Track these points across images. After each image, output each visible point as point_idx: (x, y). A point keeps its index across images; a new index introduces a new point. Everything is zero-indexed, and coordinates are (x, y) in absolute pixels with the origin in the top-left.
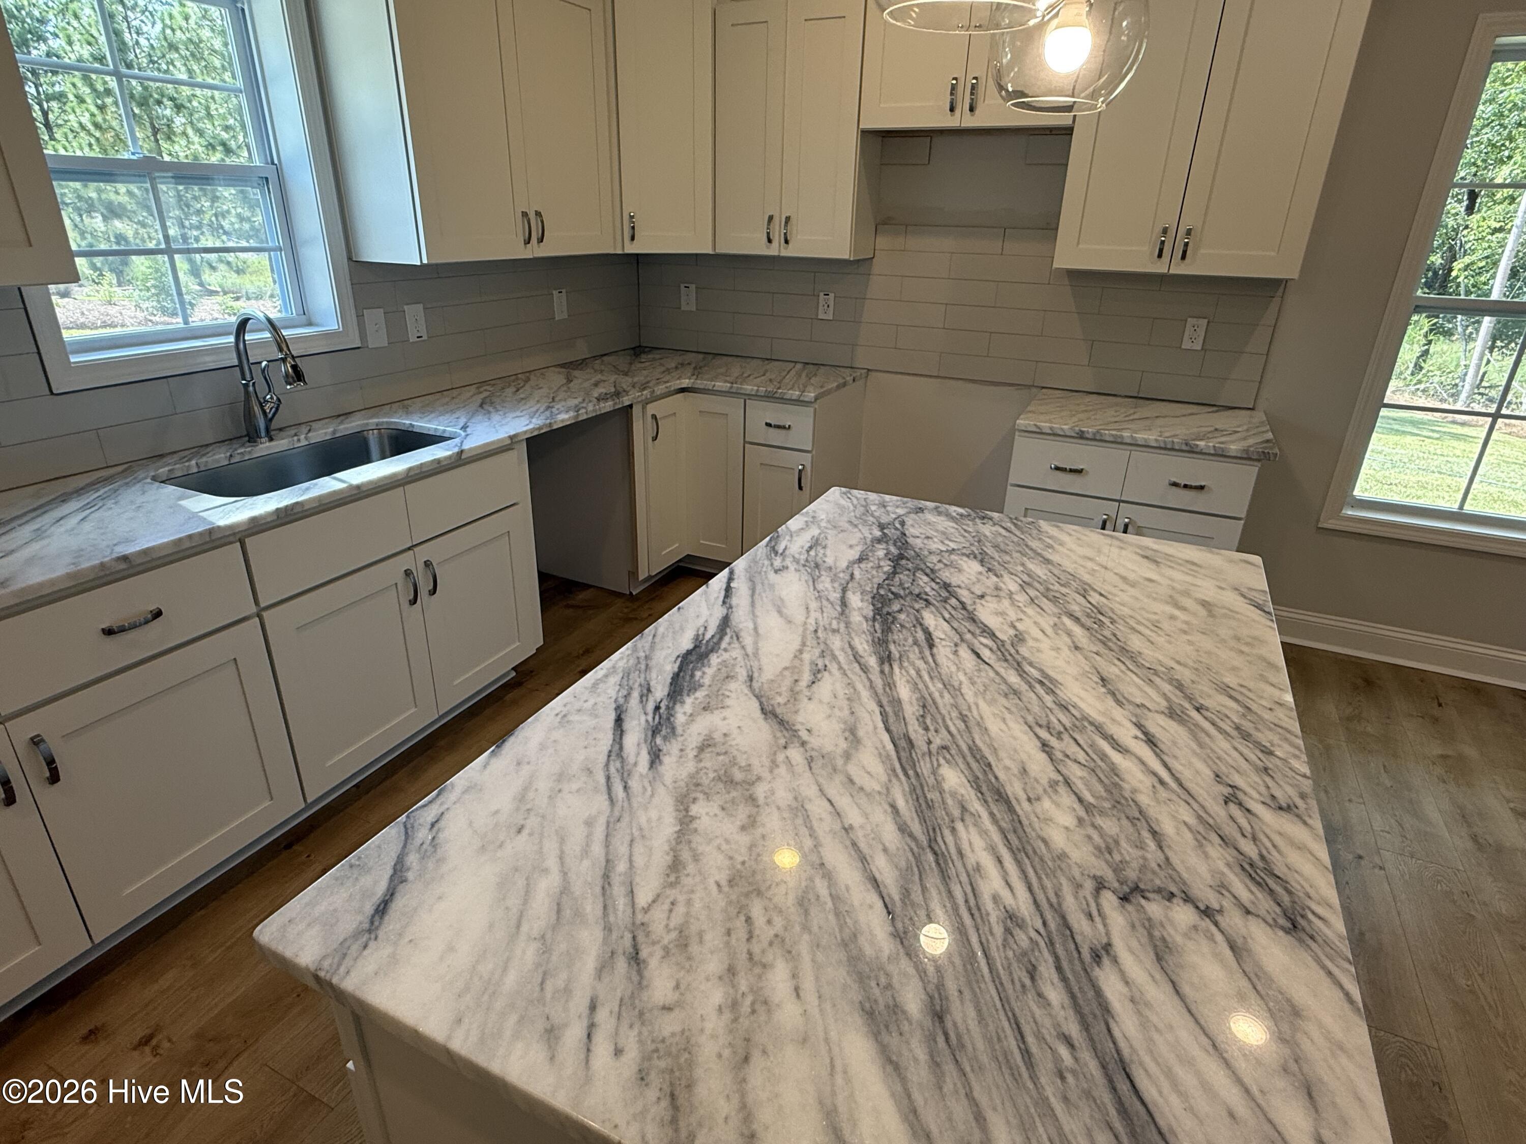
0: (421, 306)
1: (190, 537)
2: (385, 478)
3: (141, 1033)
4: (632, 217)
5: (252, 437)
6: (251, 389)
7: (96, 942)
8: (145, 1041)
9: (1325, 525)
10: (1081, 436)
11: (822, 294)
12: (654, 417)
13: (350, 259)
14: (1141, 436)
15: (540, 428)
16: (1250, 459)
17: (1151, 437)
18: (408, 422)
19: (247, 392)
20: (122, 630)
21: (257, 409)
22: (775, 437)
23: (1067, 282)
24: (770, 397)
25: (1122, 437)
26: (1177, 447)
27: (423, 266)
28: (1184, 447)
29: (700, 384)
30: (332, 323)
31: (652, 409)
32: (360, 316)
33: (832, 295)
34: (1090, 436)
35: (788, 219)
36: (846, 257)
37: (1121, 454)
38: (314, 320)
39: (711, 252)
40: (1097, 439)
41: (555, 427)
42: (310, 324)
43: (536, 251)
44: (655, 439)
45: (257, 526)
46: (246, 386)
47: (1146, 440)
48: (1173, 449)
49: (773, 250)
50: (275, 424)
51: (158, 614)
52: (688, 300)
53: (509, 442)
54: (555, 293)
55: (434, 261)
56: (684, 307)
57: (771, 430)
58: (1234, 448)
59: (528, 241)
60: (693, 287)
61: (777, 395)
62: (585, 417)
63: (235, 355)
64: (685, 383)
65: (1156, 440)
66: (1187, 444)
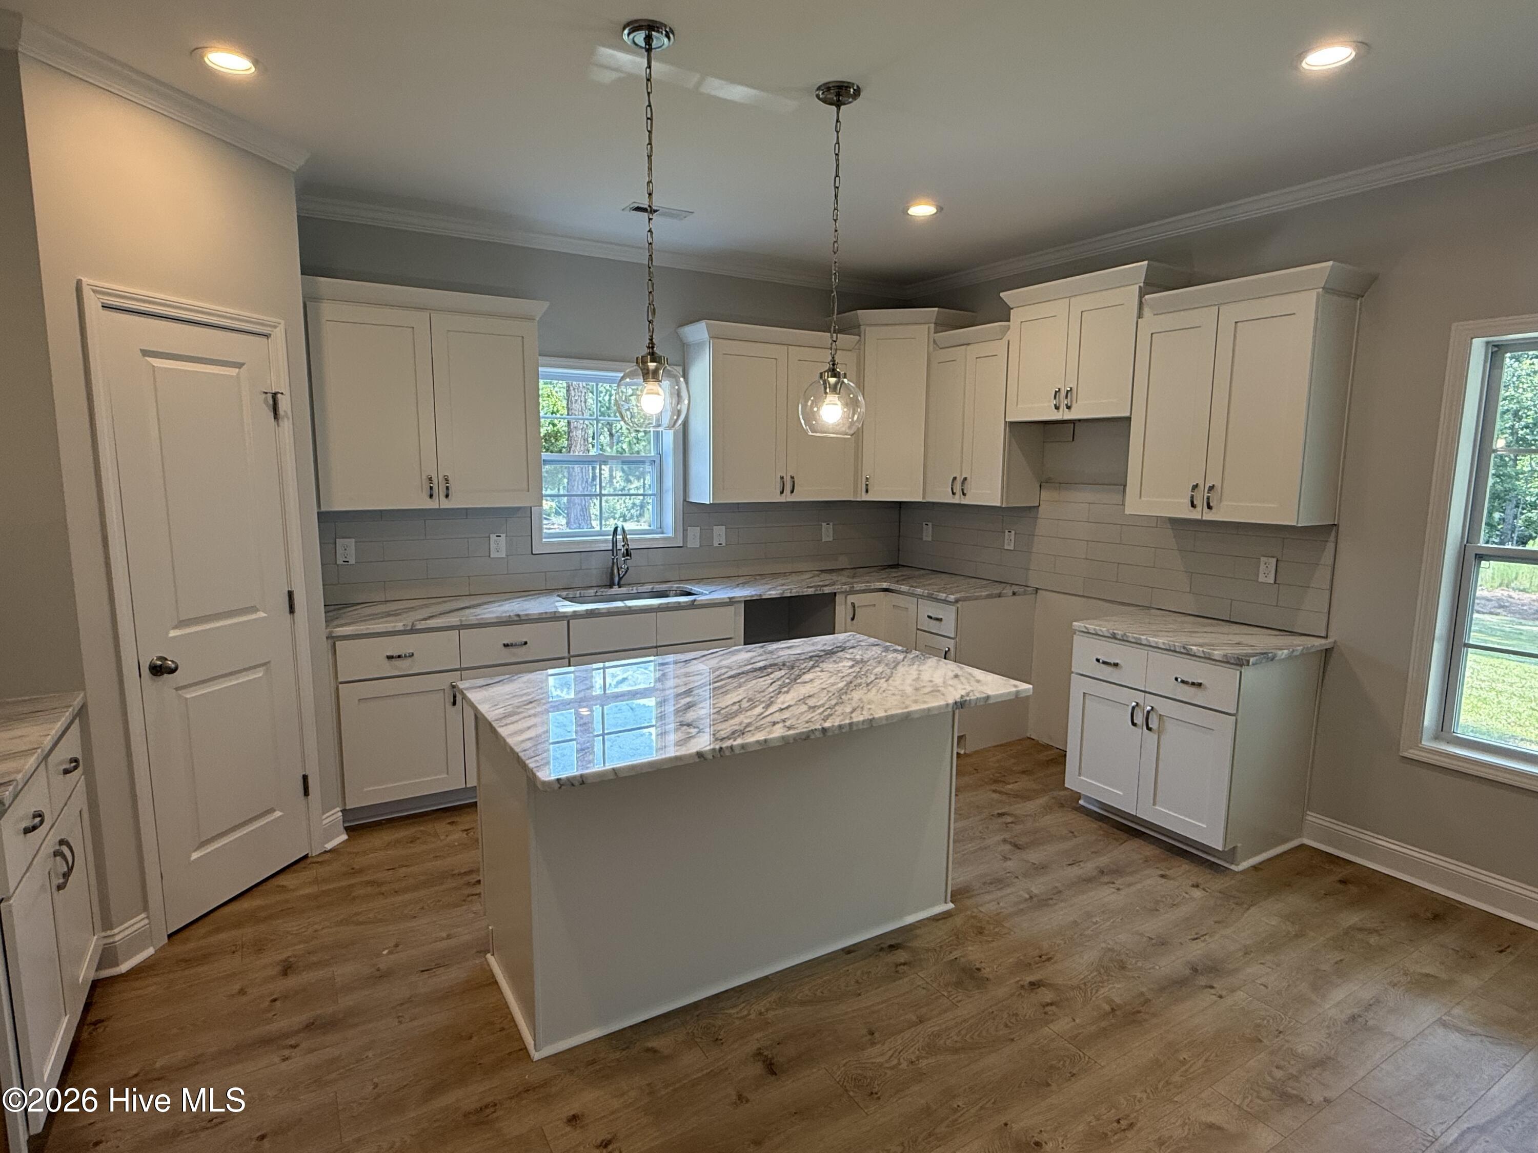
0: (724, 527)
1: (546, 613)
2: (647, 606)
3: (466, 828)
4: (867, 478)
5: (611, 585)
6: (615, 560)
7: (468, 786)
8: (466, 830)
9: (1406, 754)
10: (1114, 637)
11: (1007, 531)
12: (853, 605)
13: (685, 500)
14: (1153, 640)
15: (752, 596)
16: (1228, 662)
17: (1160, 641)
18: (690, 587)
19: (613, 563)
20: (512, 645)
21: (616, 571)
22: (933, 626)
23: (1170, 527)
24: (931, 597)
25: (1140, 639)
26: (1178, 650)
27: (710, 504)
28: (1182, 650)
29: (893, 586)
30: (670, 534)
31: (851, 599)
32: (685, 530)
33: (1013, 532)
34: (1119, 637)
35: (965, 479)
36: (998, 504)
37: (1143, 652)
38: (665, 531)
39: (920, 500)
40: (1124, 640)
41: (764, 597)
42: (662, 533)
43: (788, 498)
44: (853, 619)
45: (576, 615)
46: (613, 559)
47: (1156, 643)
48: (1175, 651)
49: (956, 500)
50: (622, 582)
51: (526, 643)
52: (928, 534)
53: (728, 600)
54: (824, 524)
55: (715, 502)
56: (925, 539)
57: (932, 621)
58: (1217, 654)
59: (782, 492)
60: (930, 524)
61: (934, 596)
62: (789, 595)
63: (611, 545)
64: (885, 585)
65: (1164, 643)
66: (1184, 648)
